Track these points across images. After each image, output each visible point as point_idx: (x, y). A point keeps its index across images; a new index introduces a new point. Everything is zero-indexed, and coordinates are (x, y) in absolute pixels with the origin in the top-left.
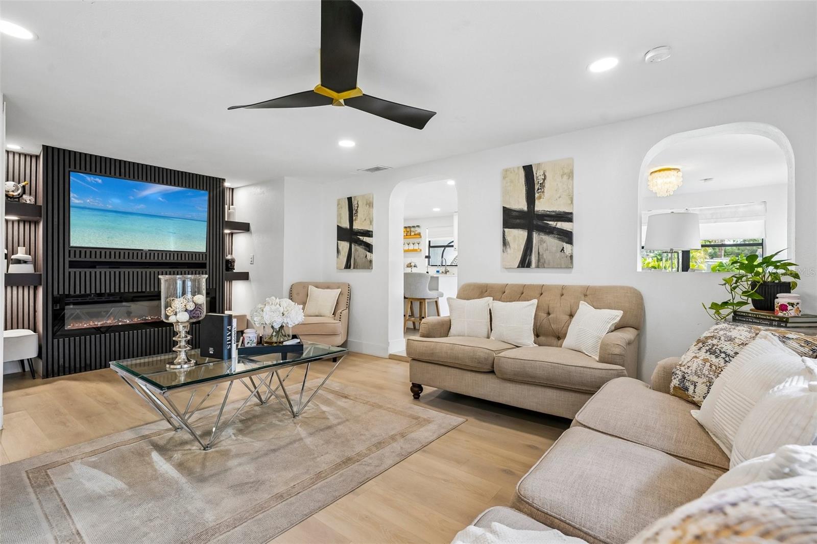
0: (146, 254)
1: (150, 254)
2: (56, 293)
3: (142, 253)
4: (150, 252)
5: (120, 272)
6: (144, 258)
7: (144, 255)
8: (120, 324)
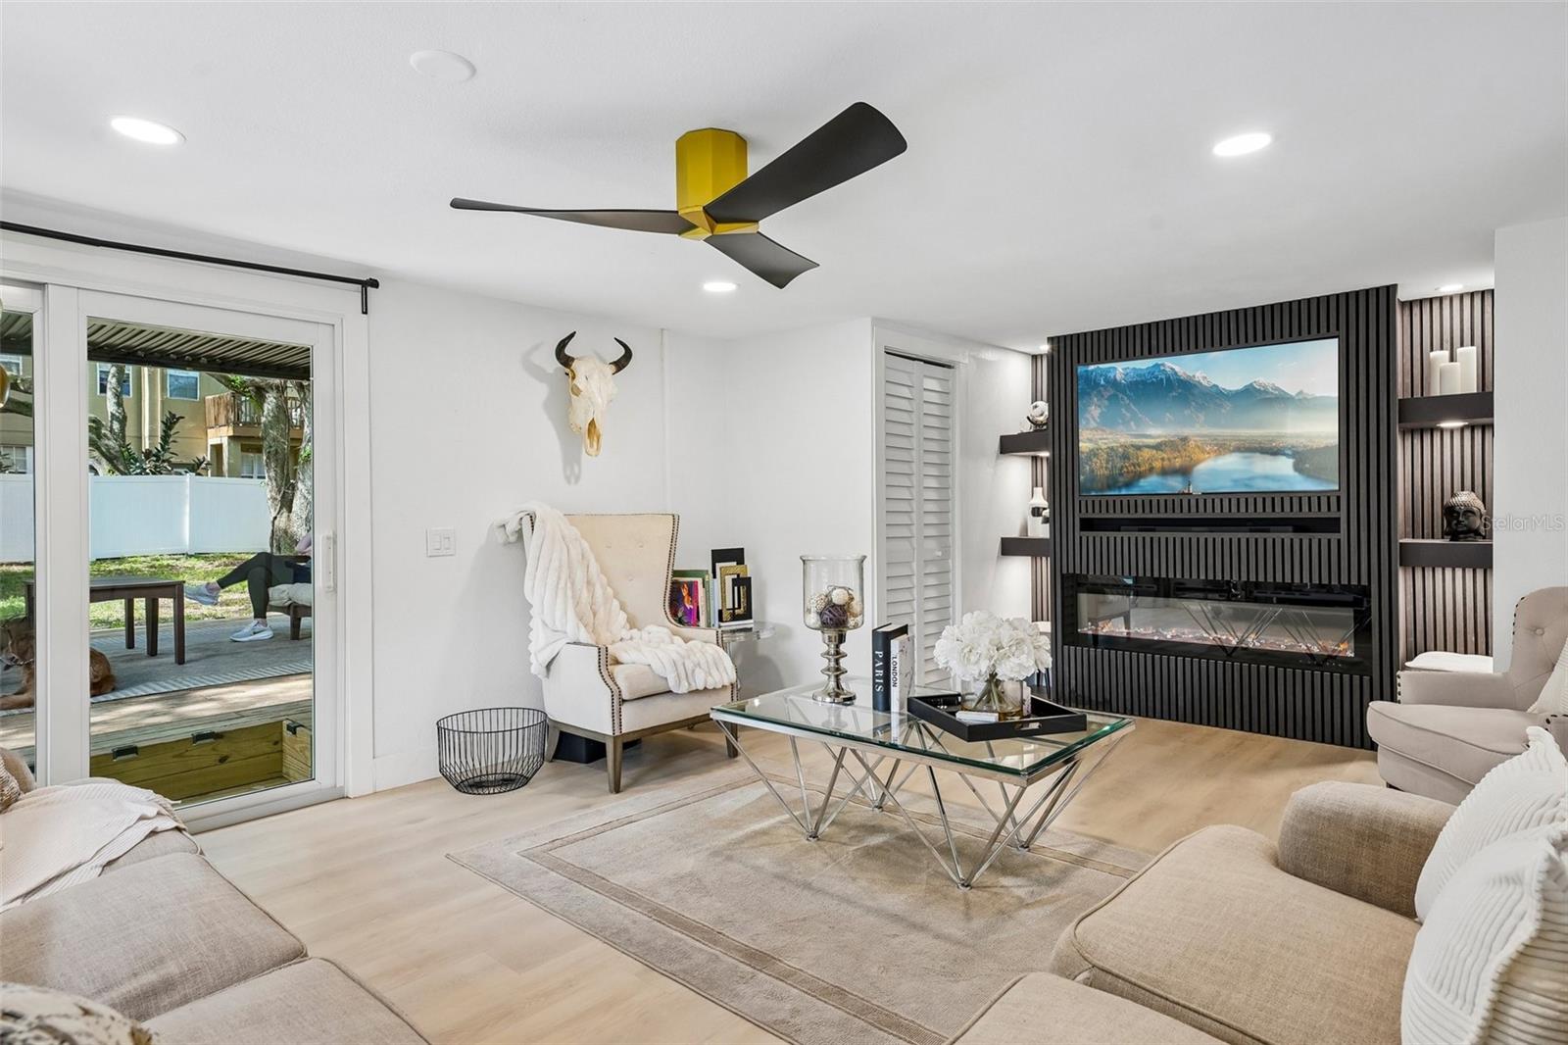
0: (1197, 500)
1: (1205, 500)
2: (1065, 572)
3: (1189, 501)
4: (1204, 497)
5: (1152, 539)
6: (1193, 509)
7: (1193, 503)
8: (1156, 638)
